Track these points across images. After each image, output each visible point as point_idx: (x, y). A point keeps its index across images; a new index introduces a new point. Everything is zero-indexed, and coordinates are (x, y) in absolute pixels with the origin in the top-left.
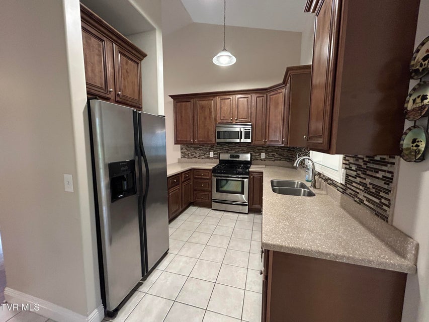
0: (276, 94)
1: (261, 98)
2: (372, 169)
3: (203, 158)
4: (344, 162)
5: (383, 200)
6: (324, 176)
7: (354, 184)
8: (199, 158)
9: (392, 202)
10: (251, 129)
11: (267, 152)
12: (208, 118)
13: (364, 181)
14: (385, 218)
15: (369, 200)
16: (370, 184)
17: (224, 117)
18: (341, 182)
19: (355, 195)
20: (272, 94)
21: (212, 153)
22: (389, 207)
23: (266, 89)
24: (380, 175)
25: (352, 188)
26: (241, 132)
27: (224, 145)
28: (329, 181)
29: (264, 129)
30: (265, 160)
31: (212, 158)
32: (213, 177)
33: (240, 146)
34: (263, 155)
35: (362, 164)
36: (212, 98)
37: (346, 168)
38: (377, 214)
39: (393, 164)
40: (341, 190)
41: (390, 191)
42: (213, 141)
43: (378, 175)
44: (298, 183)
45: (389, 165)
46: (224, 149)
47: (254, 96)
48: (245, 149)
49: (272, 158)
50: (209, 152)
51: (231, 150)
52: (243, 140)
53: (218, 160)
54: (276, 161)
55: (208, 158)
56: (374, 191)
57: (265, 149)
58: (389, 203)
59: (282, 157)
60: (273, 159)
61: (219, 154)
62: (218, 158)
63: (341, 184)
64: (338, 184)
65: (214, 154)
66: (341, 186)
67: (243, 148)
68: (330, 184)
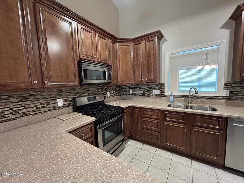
1: (114, 45)
3: (44, 112)
4: (226, 86)
7: (239, 94)
8: (35, 114)
10: (111, 70)
11: (110, 91)
17: (87, 53)
19: (242, 99)
20: (120, 44)
21: (61, 100)
25: (238, 96)
30: (110, 98)
31: (61, 108)
32: (99, 130)
33: (92, 88)
34: (108, 94)
46: (77, 92)
47: (110, 41)
48: (97, 90)
49: (113, 95)
50: (56, 99)
51: (84, 93)
52: (108, 80)
54: (115, 97)
55: (55, 108)
61: (71, 99)
62: (72, 105)
63: (224, 97)
64: (219, 97)
65: (64, 101)
66: (225, 97)
67: (95, 89)
68: (207, 99)
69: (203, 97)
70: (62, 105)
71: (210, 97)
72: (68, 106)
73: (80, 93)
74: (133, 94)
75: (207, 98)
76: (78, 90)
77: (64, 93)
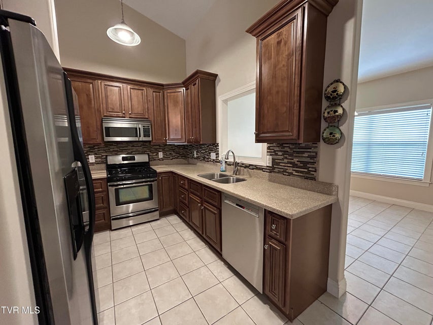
0: (175, 92)
1: (158, 94)
2: (298, 152)
4: (269, 151)
5: (310, 169)
6: (243, 164)
7: (281, 164)
9: (317, 169)
10: (150, 126)
11: (164, 151)
12: (85, 107)
13: (292, 161)
14: (314, 179)
15: (297, 171)
16: (297, 161)
17: (113, 109)
18: (268, 165)
19: (284, 172)
20: (169, 91)
21: (93, 156)
22: (316, 172)
23: (162, 85)
24: (306, 155)
25: (280, 167)
26: (139, 128)
27: (112, 145)
28: (251, 167)
29: (164, 126)
30: (163, 160)
31: (92, 164)
32: (109, 188)
33: (133, 146)
34: (161, 155)
35: (289, 150)
36: (91, 81)
37: (271, 155)
38: (307, 178)
39: (317, 147)
40: (268, 171)
41: (315, 163)
42: (99, 140)
43: (304, 155)
44: (217, 174)
45: (312, 148)
46: (111, 150)
47: (150, 91)
48: (140, 149)
49: (169, 157)
50: (88, 155)
51: (123, 151)
52: (142, 138)
53: (104, 166)
54: (173, 160)
56: (302, 165)
57: (162, 148)
58: (316, 170)
59: (178, 155)
60: (171, 158)
61: (104, 157)
62: (105, 163)
63: (267, 166)
64: (263, 167)
65: (96, 158)
66: (268, 168)
67: (138, 148)
68: (253, 169)
69: (250, 165)
70: (94, 161)
71: (256, 166)
72: (101, 163)
73: (116, 151)
74: (198, 158)
75: (253, 167)
76: (114, 148)
77: (96, 150)
